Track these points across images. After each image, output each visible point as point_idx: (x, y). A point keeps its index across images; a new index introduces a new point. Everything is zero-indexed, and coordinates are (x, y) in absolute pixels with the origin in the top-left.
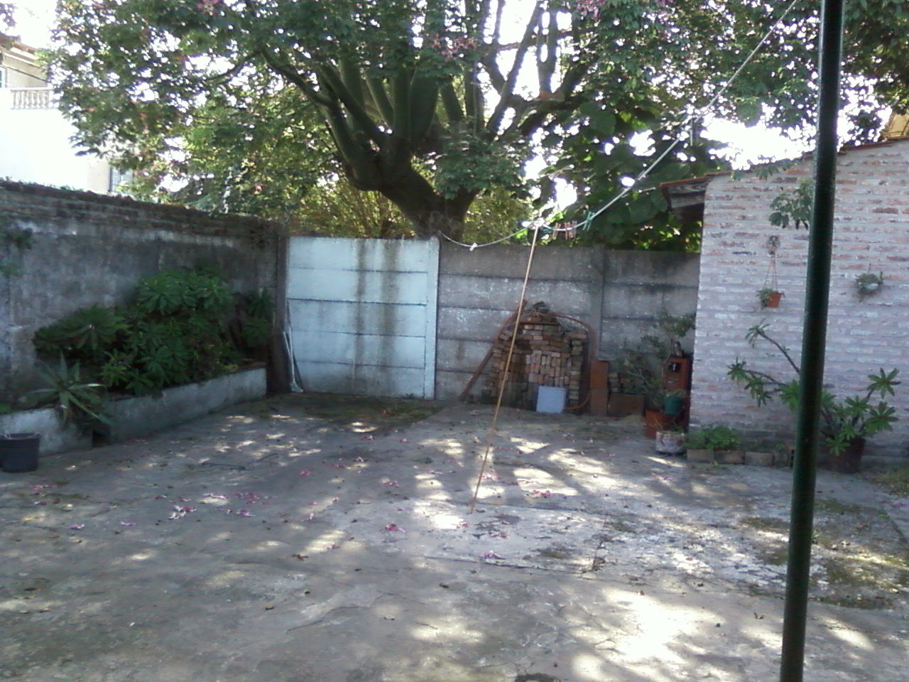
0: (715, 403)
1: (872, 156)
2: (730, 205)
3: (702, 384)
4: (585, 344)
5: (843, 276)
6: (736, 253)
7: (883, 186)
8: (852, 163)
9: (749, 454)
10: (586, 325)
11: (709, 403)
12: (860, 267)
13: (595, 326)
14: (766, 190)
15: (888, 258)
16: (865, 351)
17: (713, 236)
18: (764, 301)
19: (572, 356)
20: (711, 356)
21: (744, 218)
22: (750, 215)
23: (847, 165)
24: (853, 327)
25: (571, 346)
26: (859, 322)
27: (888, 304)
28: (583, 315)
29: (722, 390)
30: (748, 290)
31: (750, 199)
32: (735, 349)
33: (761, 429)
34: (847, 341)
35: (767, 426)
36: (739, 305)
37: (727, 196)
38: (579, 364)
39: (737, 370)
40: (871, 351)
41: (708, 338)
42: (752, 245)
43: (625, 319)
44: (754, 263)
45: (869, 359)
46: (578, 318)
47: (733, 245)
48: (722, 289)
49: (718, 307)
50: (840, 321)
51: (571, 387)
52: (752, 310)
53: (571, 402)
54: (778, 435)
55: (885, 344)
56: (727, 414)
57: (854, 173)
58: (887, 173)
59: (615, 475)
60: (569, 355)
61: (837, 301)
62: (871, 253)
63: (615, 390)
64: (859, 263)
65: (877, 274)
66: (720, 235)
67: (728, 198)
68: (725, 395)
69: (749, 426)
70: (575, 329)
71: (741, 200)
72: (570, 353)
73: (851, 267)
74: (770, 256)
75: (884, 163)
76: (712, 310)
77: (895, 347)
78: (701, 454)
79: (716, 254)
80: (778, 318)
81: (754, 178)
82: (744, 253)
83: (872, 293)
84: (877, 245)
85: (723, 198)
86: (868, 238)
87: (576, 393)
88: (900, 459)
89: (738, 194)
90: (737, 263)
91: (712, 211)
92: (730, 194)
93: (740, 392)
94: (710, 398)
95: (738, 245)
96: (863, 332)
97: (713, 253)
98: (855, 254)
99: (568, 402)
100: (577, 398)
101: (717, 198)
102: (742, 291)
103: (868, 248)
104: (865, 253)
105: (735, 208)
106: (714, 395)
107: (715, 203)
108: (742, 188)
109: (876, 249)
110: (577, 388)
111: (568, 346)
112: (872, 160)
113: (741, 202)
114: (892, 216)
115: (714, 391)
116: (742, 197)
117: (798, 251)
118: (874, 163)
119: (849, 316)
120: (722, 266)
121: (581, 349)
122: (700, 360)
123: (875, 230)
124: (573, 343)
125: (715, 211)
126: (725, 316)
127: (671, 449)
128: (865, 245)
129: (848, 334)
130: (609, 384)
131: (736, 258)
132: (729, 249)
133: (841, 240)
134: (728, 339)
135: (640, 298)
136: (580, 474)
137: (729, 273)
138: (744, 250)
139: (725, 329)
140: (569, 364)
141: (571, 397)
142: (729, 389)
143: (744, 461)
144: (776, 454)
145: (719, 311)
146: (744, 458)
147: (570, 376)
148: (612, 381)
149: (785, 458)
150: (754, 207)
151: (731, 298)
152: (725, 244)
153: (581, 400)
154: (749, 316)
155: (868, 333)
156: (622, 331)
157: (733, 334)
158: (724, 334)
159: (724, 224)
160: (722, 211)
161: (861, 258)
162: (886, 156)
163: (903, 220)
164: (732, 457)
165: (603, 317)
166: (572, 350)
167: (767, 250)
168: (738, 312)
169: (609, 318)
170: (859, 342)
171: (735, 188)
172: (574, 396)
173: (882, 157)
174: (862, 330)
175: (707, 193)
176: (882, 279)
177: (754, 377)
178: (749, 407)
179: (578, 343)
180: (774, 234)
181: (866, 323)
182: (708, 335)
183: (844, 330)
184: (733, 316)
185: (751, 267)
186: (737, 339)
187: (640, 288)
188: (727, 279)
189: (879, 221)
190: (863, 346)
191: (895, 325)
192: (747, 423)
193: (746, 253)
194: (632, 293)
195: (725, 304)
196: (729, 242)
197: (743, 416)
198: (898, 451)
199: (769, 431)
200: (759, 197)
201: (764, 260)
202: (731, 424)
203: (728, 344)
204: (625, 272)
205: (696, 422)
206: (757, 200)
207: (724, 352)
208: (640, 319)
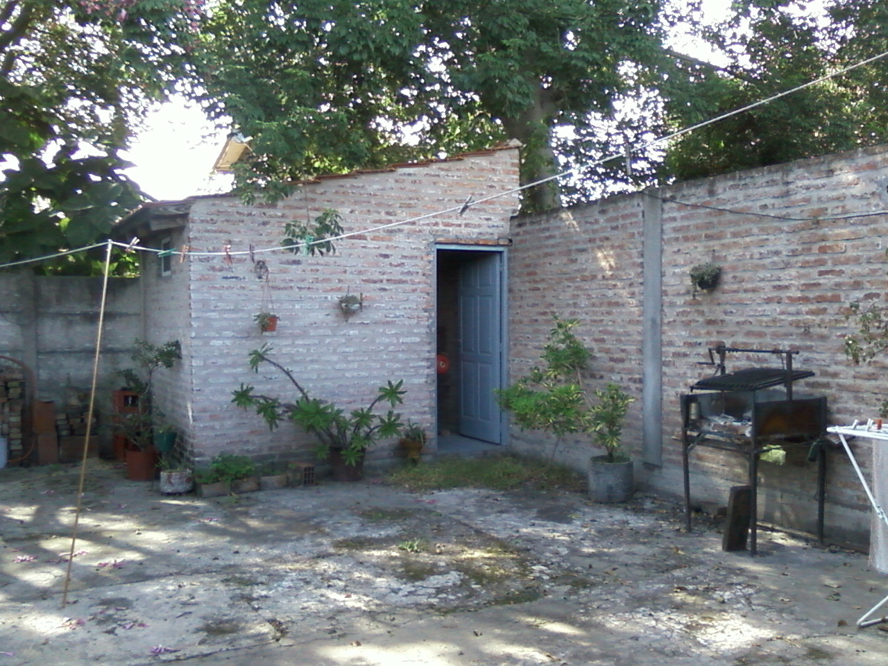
0: (218, 433)
1: (342, 186)
2: (214, 228)
3: (203, 414)
4: (22, 385)
5: (326, 298)
6: (226, 278)
7: (353, 214)
8: (325, 192)
9: (264, 479)
10: (19, 363)
11: (212, 434)
12: (340, 289)
13: (31, 363)
14: (250, 214)
15: (363, 280)
16: (351, 366)
17: (201, 260)
18: (263, 326)
19: (9, 400)
20: (210, 385)
21: (230, 242)
22: (237, 240)
23: (322, 194)
24: (339, 345)
25: (7, 389)
26: (344, 341)
27: (365, 322)
28: (14, 351)
29: (224, 418)
30: (240, 315)
31: (234, 223)
32: (235, 376)
33: (265, 452)
34: (335, 358)
35: (271, 448)
36: (234, 331)
37: (212, 220)
38: (18, 408)
39: (243, 397)
40: (356, 366)
41: (205, 367)
42: (240, 270)
43: (63, 353)
44: (243, 288)
45: (355, 374)
46: (7, 355)
47: (221, 270)
48: (213, 315)
49: (213, 334)
50: (328, 340)
51: (12, 436)
52: (246, 335)
53: (14, 453)
54: (282, 456)
55: (367, 359)
56: (231, 443)
57: (328, 201)
58: (356, 203)
59: (157, 527)
60: (6, 399)
61: (323, 322)
62: (348, 276)
63: (64, 433)
64: (339, 285)
65: (357, 295)
66: (208, 259)
67: (213, 222)
68: (228, 423)
69: (253, 451)
70: (8, 368)
71: (226, 223)
72: (7, 396)
73: (332, 290)
74: (257, 280)
75: (353, 193)
76: (206, 337)
77: (375, 361)
78: (216, 488)
79: (206, 279)
80: (271, 341)
81: (237, 202)
82: (232, 278)
83: (353, 313)
84: (353, 269)
85: (207, 222)
86: (344, 262)
87: (19, 441)
88: (388, 461)
89: (222, 218)
90: (227, 288)
91: (197, 235)
92: (215, 218)
93: (242, 418)
94: (213, 428)
95: (227, 270)
96: (347, 350)
97: (203, 278)
98: (335, 277)
99: (10, 454)
100: (20, 447)
101: (202, 221)
102: (234, 316)
103: (345, 272)
104: (343, 277)
105: (221, 232)
106: (217, 425)
107: (201, 226)
108: (226, 212)
109: (352, 273)
110: (20, 436)
111: (3, 389)
112: (342, 190)
113: (226, 226)
114: (362, 242)
115: (216, 420)
116: (227, 221)
117: (284, 275)
118: (344, 193)
119: (335, 335)
120: (213, 291)
121: (19, 391)
122: (199, 390)
123: (350, 255)
124: (10, 384)
125: (200, 234)
126: (221, 342)
127: (181, 488)
128: (342, 269)
129: (335, 352)
130: (57, 427)
131: (226, 283)
132: (219, 273)
133: (322, 265)
134: (226, 366)
135: (78, 329)
136: (117, 533)
137: (220, 298)
138: (233, 275)
139: (222, 355)
140: (7, 410)
141: (13, 448)
142: (231, 417)
143: (260, 487)
144: (290, 475)
145: (214, 338)
146: (259, 484)
147: (9, 423)
148: (59, 423)
149: (298, 476)
150: (239, 232)
151: (225, 324)
152: (213, 269)
153: (25, 450)
154: (244, 341)
155: (352, 350)
156: (61, 366)
157: (229, 360)
158: (221, 361)
159: (211, 248)
160: (207, 234)
161: (340, 281)
162: (353, 186)
163: (372, 246)
164: (248, 485)
165: (39, 353)
166: (8, 392)
167: (255, 274)
168: (233, 337)
169: (46, 353)
170: (345, 357)
171: (219, 211)
172: (17, 446)
173: (350, 188)
174: (348, 347)
175: (191, 216)
176: (362, 299)
177: (267, 401)
178: (252, 432)
179: (15, 384)
180: (261, 259)
181: (349, 339)
182: (205, 363)
183: (331, 348)
184: (228, 342)
185: (241, 292)
186: (234, 365)
187: (78, 318)
188: (219, 304)
189: (353, 246)
190: (348, 362)
191: (373, 342)
192: (251, 448)
193: (236, 278)
194: (70, 324)
195: (219, 330)
196: (218, 267)
197: (247, 442)
198: (385, 454)
199: (273, 452)
200: (243, 221)
201: (253, 284)
202: (237, 451)
203: (226, 371)
204: (59, 300)
205: (200, 455)
206: (241, 224)
207: (222, 380)
208: (80, 352)
